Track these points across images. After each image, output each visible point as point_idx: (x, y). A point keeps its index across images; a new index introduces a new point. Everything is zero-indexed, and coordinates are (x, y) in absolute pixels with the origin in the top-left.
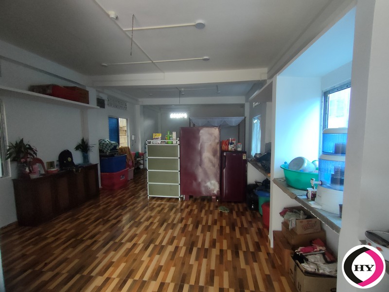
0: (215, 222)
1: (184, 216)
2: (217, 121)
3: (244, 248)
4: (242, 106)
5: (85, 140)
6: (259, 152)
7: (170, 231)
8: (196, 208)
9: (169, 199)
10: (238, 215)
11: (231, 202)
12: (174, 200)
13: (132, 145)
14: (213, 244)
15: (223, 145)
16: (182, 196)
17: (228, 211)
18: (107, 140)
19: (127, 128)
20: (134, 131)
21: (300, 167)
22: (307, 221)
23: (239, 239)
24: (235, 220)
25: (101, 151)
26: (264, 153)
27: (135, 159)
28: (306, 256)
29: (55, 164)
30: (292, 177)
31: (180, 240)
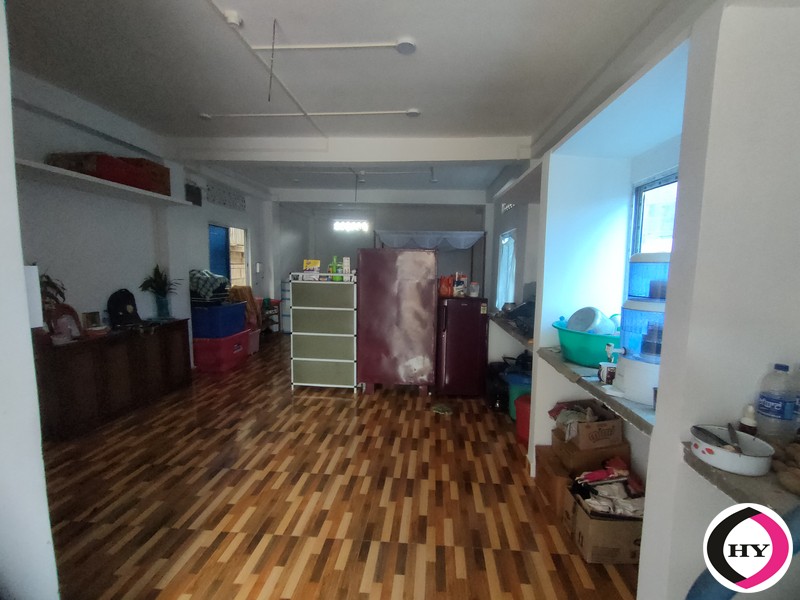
0: (425, 433)
1: (364, 422)
2: (431, 237)
3: (481, 479)
4: (480, 210)
5: (161, 271)
6: (511, 300)
7: (340, 450)
8: (389, 408)
9: (335, 392)
10: (469, 420)
11: (455, 396)
12: (343, 393)
13: (256, 283)
14: (423, 471)
15: (443, 286)
16: (359, 385)
17: (451, 413)
18: (207, 271)
19: (247, 248)
20: (259, 256)
21: (589, 326)
22: (598, 425)
23: (471, 464)
24: (465, 429)
25: (194, 294)
26: (521, 302)
27: (263, 313)
28: (595, 486)
29: (101, 318)
30: (572, 344)
31: (359, 465)
